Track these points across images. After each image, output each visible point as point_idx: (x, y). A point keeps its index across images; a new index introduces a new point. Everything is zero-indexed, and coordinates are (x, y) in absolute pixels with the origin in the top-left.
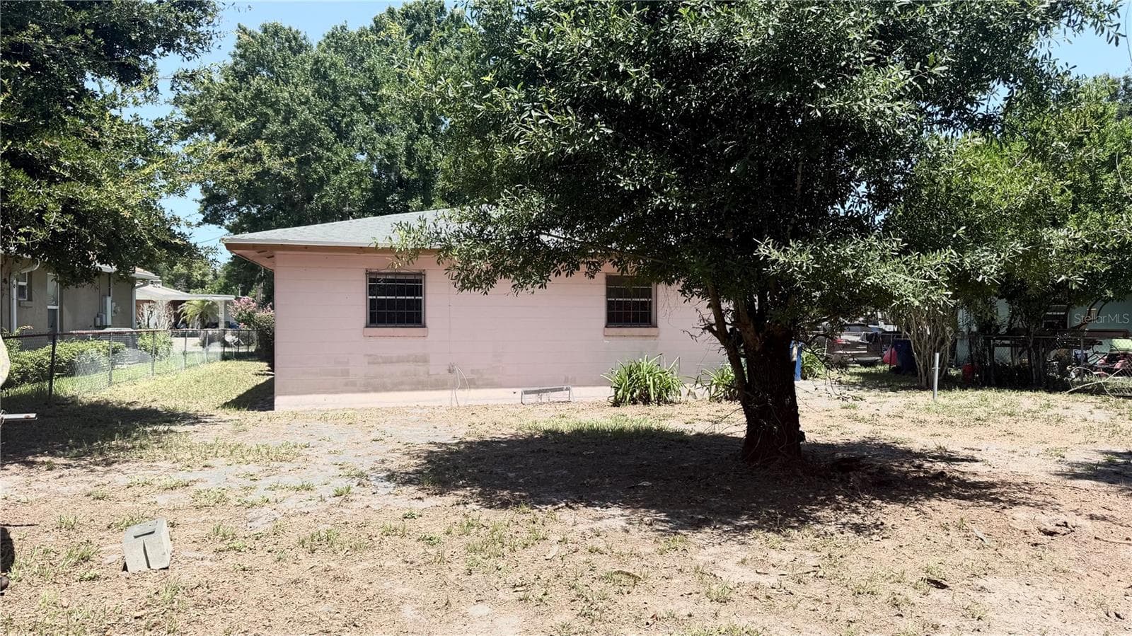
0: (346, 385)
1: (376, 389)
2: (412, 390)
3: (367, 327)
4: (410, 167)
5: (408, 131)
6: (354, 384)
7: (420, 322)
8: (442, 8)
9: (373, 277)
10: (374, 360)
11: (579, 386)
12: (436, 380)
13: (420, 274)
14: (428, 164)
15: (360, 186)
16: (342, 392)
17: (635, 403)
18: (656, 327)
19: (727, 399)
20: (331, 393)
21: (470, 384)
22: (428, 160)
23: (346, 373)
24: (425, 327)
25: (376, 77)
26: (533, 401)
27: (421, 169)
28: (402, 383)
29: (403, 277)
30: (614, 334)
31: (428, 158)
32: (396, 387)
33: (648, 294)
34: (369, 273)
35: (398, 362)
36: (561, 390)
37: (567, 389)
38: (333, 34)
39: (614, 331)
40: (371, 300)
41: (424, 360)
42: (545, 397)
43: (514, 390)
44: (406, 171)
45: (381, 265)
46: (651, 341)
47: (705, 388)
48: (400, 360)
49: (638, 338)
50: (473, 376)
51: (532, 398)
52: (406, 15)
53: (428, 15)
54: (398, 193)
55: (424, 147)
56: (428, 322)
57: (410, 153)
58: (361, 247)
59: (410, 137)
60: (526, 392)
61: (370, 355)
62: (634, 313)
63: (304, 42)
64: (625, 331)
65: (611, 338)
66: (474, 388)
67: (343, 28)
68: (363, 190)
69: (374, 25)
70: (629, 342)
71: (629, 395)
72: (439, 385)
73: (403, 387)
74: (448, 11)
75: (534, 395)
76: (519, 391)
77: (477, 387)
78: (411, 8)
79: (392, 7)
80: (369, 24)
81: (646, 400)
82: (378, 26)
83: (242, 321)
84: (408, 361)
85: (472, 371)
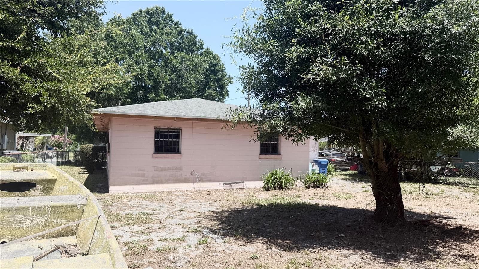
0: (144, 181)
1: (158, 183)
2: (174, 183)
3: (154, 153)
4: (149, 79)
5: (149, 64)
6: (147, 180)
7: (178, 151)
8: (164, 11)
9: (157, 130)
10: (156, 169)
11: (248, 181)
12: (185, 178)
13: (179, 129)
14: (158, 79)
15: (127, 87)
16: (142, 184)
17: (275, 189)
18: (281, 155)
19: (312, 187)
20: (136, 184)
21: (201, 180)
22: (158, 77)
23: (144, 175)
24: (181, 153)
25: (135, 39)
26: (228, 188)
27: (155, 81)
28: (170, 180)
29: (172, 131)
30: (263, 158)
31: (158, 76)
32: (167, 181)
33: (277, 140)
34: (156, 129)
35: (168, 170)
36: (240, 183)
37: (243, 182)
38: (114, 19)
39: (263, 156)
40: (156, 140)
41: (180, 169)
42: (233, 186)
43: (220, 183)
44: (148, 81)
45: (162, 125)
46: (279, 161)
47: (302, 182)
48: (169, 169)
49: (273, 160)
50: (202, 176)
51: (228, 186)
52: (147, 13)
53: (158, 14)
54: (142, 91)
55: (156, 71)
56: (182, 152)
57: (150, 73)
58: (155, 116)
59: (150, 66)
60: (225, 184)
61: (155, 167)
62: (272, 149)
63: (100, 21)
64: (268, 156)
65: (262, 160)
66: (202, 182)
67: (119, 17)
68: (129, 89)
69: (133, 17)
70: (270, 161)
71: (273, 186)
72: (186, 181)
73: (169, 182)
74: (166, 13)
75: (228, 185)
76: (222, 183)
77: (204, 182)
78: (150, 10)
79: (141, 9)
80: (131, 16)
81: (280, 187)
82: (135, 17)
83: (56, 146)
84: (173, 170)
85: (202, 174)
